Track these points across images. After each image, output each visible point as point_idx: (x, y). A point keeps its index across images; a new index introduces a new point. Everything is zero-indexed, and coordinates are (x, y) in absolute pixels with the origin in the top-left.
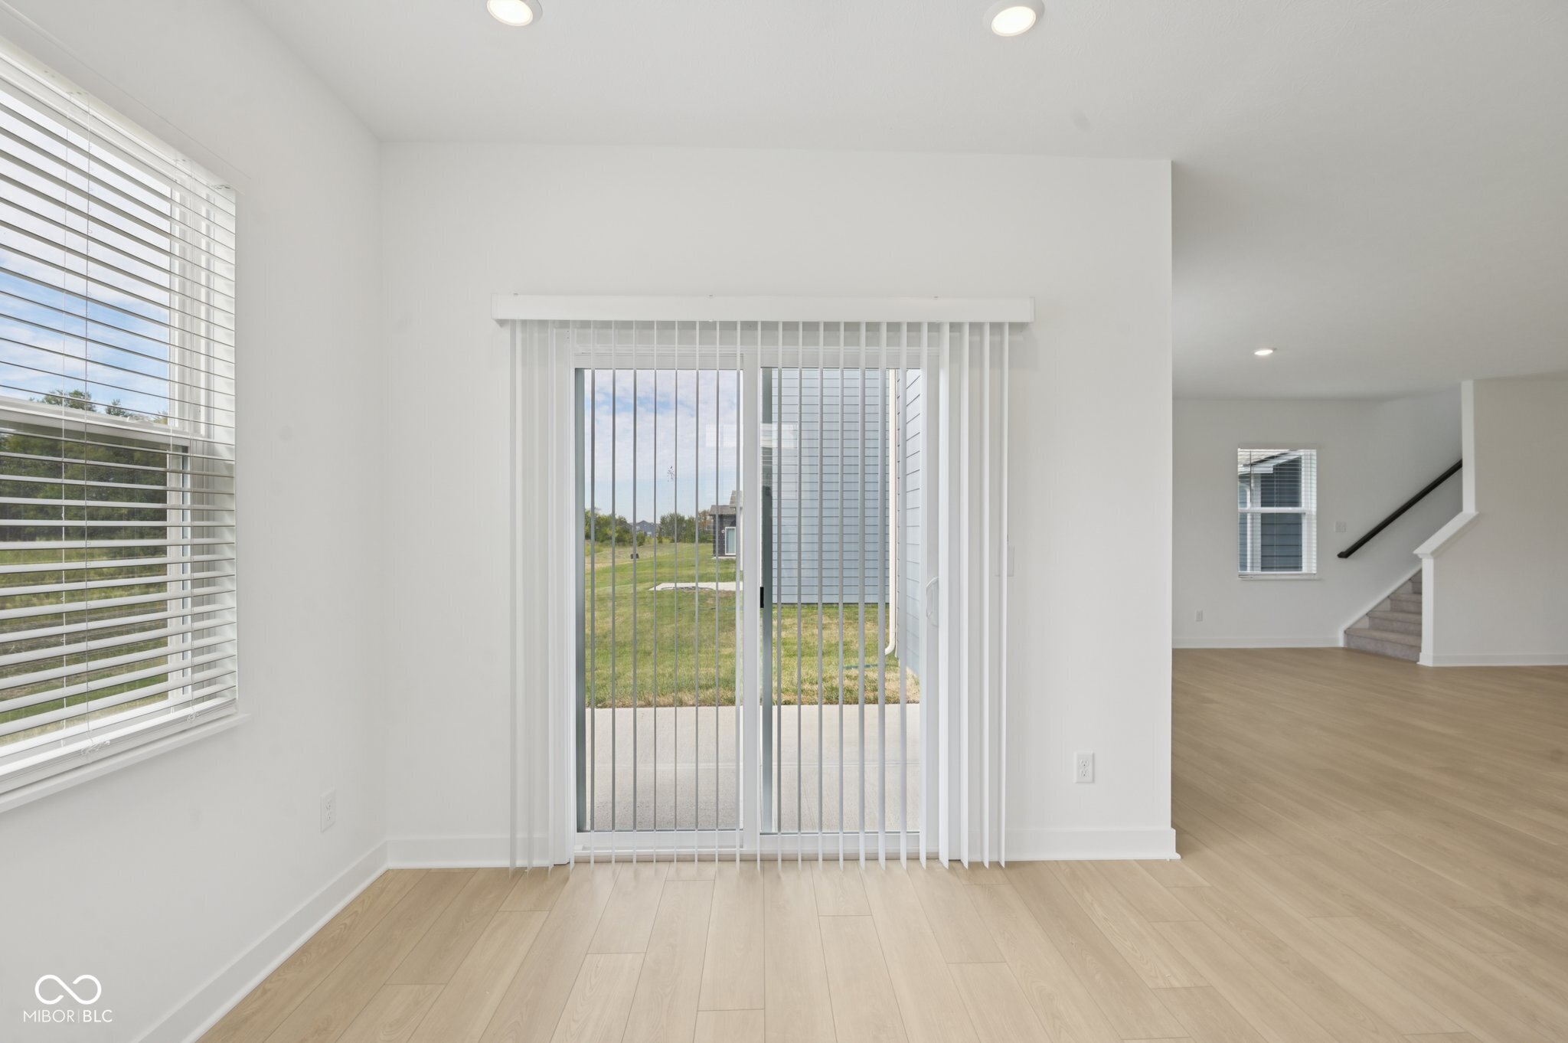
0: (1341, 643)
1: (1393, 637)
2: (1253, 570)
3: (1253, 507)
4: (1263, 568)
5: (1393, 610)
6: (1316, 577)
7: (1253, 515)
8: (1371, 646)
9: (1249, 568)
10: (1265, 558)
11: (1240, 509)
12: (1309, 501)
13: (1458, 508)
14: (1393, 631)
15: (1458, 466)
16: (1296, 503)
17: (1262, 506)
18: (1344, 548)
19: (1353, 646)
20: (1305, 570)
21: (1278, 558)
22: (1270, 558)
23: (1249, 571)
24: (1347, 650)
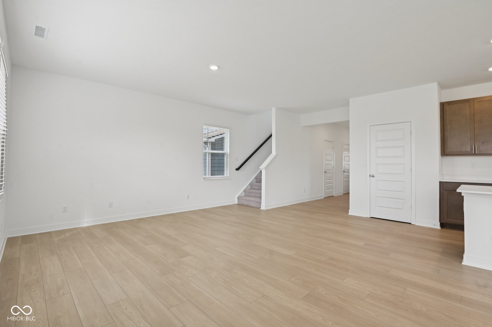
0: (236, 203)
1: (252, 199)
2: (208, 176)
3: (209, 150)
4: (212, 175)
5: (251, 189)
6: (229, 178)
7: (209, 153)
8: (246, 203)
9: (207, 175)
10: (212, 168)
11: (204, 151)
12: (227, 149)
13: (271, 152)
14: (251, 196)
15: (271, 136)
16: (222, 149)
17: (212, 150)
18: (237, 167)
19: (240, 203)
20: (225, 175)
21: (217, 168)
22: (214, 168)
23: (207, 176)
24: (238, 204)
